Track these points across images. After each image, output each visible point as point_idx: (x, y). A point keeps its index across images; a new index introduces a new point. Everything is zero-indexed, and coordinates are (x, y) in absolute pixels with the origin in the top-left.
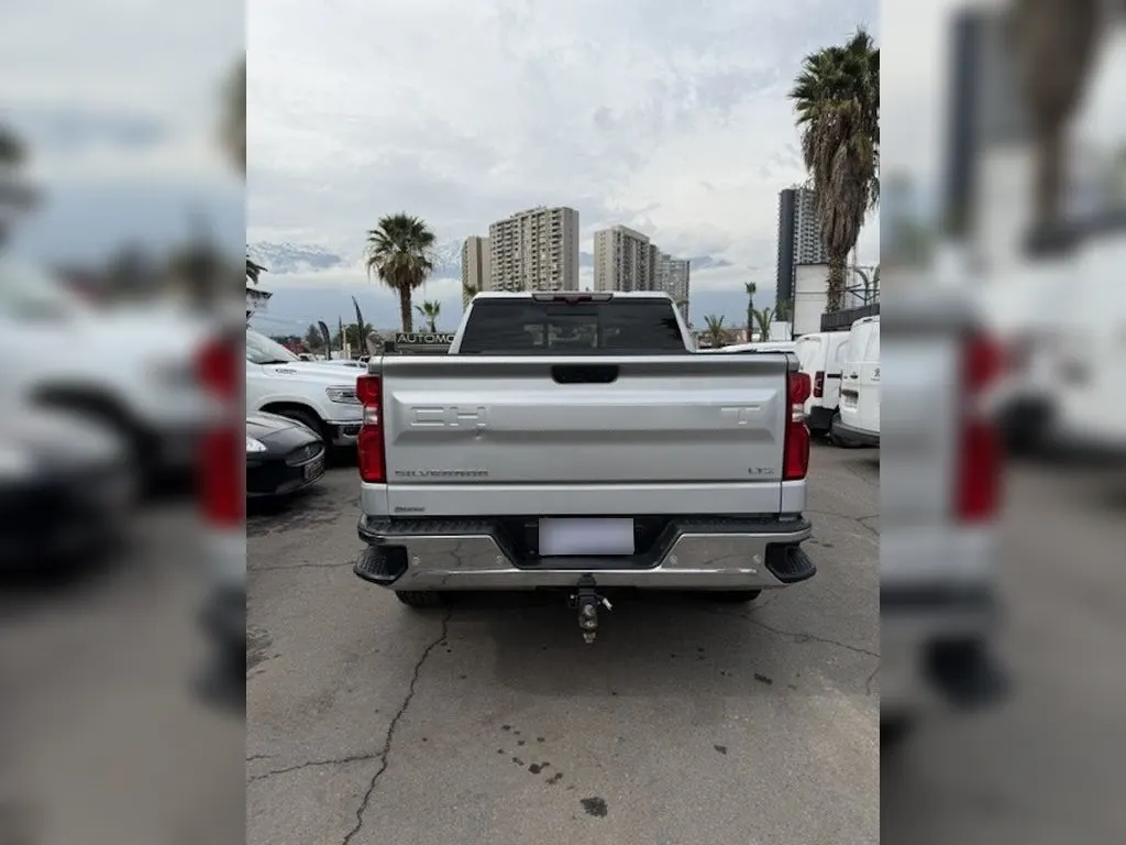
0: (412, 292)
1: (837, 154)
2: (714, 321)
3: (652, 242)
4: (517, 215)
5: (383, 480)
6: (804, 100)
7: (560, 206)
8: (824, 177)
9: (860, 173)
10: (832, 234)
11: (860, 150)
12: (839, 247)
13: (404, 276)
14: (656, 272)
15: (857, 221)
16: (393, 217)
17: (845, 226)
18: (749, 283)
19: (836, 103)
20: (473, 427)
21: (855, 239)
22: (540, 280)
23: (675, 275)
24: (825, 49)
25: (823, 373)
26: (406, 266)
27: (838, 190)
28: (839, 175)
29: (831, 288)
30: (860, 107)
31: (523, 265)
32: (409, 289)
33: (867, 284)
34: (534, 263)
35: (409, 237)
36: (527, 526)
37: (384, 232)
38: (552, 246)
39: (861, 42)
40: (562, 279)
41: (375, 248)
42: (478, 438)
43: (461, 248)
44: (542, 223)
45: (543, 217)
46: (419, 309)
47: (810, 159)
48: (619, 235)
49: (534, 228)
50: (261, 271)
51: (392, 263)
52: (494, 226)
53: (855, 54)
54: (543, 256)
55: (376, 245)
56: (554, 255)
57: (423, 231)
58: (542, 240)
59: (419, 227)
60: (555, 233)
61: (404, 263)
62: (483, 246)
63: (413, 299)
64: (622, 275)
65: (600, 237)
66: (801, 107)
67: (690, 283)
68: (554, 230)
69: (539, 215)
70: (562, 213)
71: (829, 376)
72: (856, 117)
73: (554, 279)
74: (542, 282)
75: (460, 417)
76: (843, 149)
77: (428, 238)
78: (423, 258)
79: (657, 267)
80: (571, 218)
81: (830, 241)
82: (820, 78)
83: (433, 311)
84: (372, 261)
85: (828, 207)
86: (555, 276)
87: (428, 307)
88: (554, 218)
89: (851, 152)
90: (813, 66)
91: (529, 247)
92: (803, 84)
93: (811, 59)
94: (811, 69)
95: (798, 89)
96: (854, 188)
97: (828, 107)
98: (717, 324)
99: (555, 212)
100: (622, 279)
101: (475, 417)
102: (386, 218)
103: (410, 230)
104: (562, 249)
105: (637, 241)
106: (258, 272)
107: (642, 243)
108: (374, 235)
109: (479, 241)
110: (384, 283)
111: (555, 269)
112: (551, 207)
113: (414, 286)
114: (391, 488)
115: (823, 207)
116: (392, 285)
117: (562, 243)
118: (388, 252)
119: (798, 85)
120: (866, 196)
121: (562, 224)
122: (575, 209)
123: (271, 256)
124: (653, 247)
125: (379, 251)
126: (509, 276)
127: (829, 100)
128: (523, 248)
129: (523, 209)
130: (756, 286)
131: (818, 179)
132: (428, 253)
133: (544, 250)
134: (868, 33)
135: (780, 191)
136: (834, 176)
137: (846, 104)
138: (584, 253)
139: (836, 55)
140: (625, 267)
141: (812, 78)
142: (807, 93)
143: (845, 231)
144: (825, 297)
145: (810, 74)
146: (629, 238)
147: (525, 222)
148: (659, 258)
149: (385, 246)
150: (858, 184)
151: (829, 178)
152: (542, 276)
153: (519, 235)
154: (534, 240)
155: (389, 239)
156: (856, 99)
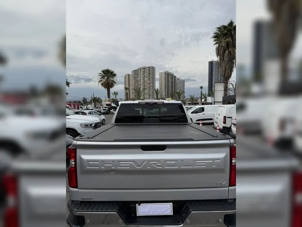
0: (110, 89)
1: (225, 53)
2: (192, 96)
3: (175, 75)
4: (139, 68)
5: (77, 187)
6: (216, 39)
7: (150, 66)
8: (222, 59)
9: (232, 58)
10: (225, 74)
11: (232, 52)
12: (226, 78)
13: (108, 85)
14: (176, 83)
15: (231, 71)
16: (105, 70)
17: (228, 72)
18: (201, 86)
19: (225, 39)
20: (111, 169)
21: (231, 76)
22: (145, 85)
23: (181, 84)
24: (221, 25)
25: (226, 116)
26: (109, 83)
27: (226, 62)
28: (226, 59)
29: (225, 89)
30: (231, 40)
31: (140, 81)
32: (109, 89)
33: (233, 87)
34: (143, 81)
35: (109, 75)
36: (131, 205)
37: (103, 73)
38: (148, 76)
39: (231, 23)
40: (151, 85)
41: (100, 78)
42: (112, 172)
43: (124, 77)
44: (145, 70)
45: (145, 69)
46: (112, 93)
47: (218, 54)
48: (166, 73)
49: (143, 72)
50: (70, 84)
51: (105, 82)
52: (133, 71)
53: (229, 26)
54: (146, 79)
55: (100, 77)
56: (149, 78)
57: (113, 73)
58: (145, 75)
59: (112, 72)
60: (149, 73)
61: (108, 81)
62: (130, 76)
63: (110, 91)
64: (167, 84)
65: (161, 74)
66: (215, 41)
67: (185, 86)
68: (149, 72)
69: (145, 68)
70: (151, 68)
71: (228, 117)
72: (231, 43)
73: (149, 85)
74: (146, 86)
75: (105, 165)
76: (227, 52)
77: (115, 75)
78: (113, 80)
79: (176, 82)
80: (153, 69)
81: (224, 76)
82: (220, 33)
83: (116, 94)
84: (100, 81)
85: (223, 67)
86: (149, 84)
87: (115, 93)
88: (149, 69)
89: (230, 53)
90: (218, 30)
91: (142, 77)
92: (216, 34)
93: (217, 28)
94: (217, 30)
95: (214, 36)
96: (230, 62)
97: (223, 40)
98: (193, 97)
99: (149, 67)
100: (167, 85)
101: (111, 165)
102: (103, 70)
103: (110, 73)
104: (151, 77)
105: (171, 75)
106: (69, 84)
107: (172, 75)
108: (100, 74)
109: (129, 75)
110: (103, 87)
111: (149, 82)
112: (148, 66)
113: (111, 88)
114: (80, 190)
115: (222, 67)
116: (105, 87)
117: (151, 75)
118: (104, 79)
119: (214, 35)
120: (233, 64)
121: (151, 71)
122: (154, 67)
123: (74, 79)
124: (175, 76)
125: (101, 78)
126: (137, 84)
127: (223, 39)
128: (140, 77)
129: (140, 67)
130: (203, 87)
131: (220, 60)
132: (115, 79)
133: (146, 77)
134: (233, 21)
135: (209, 61)
136: (225, 59)
137: (228, 40)
138: (157, 78)
139: (224, 27)
140: (167, 82)
141: (218, 33)
142: (217, 37)
143: (228, 74)
144: (223, 92)
145: (217, 32)
146: (169, 74)
147: (141, 70)
148: (177, 79)
149: (103, 77)
150: (232, 61)
151: (223, 59)
152: (145, 84)
153: (139, 74)
154: (143, 75)
155: (104, 75)
156: (230, 38)
